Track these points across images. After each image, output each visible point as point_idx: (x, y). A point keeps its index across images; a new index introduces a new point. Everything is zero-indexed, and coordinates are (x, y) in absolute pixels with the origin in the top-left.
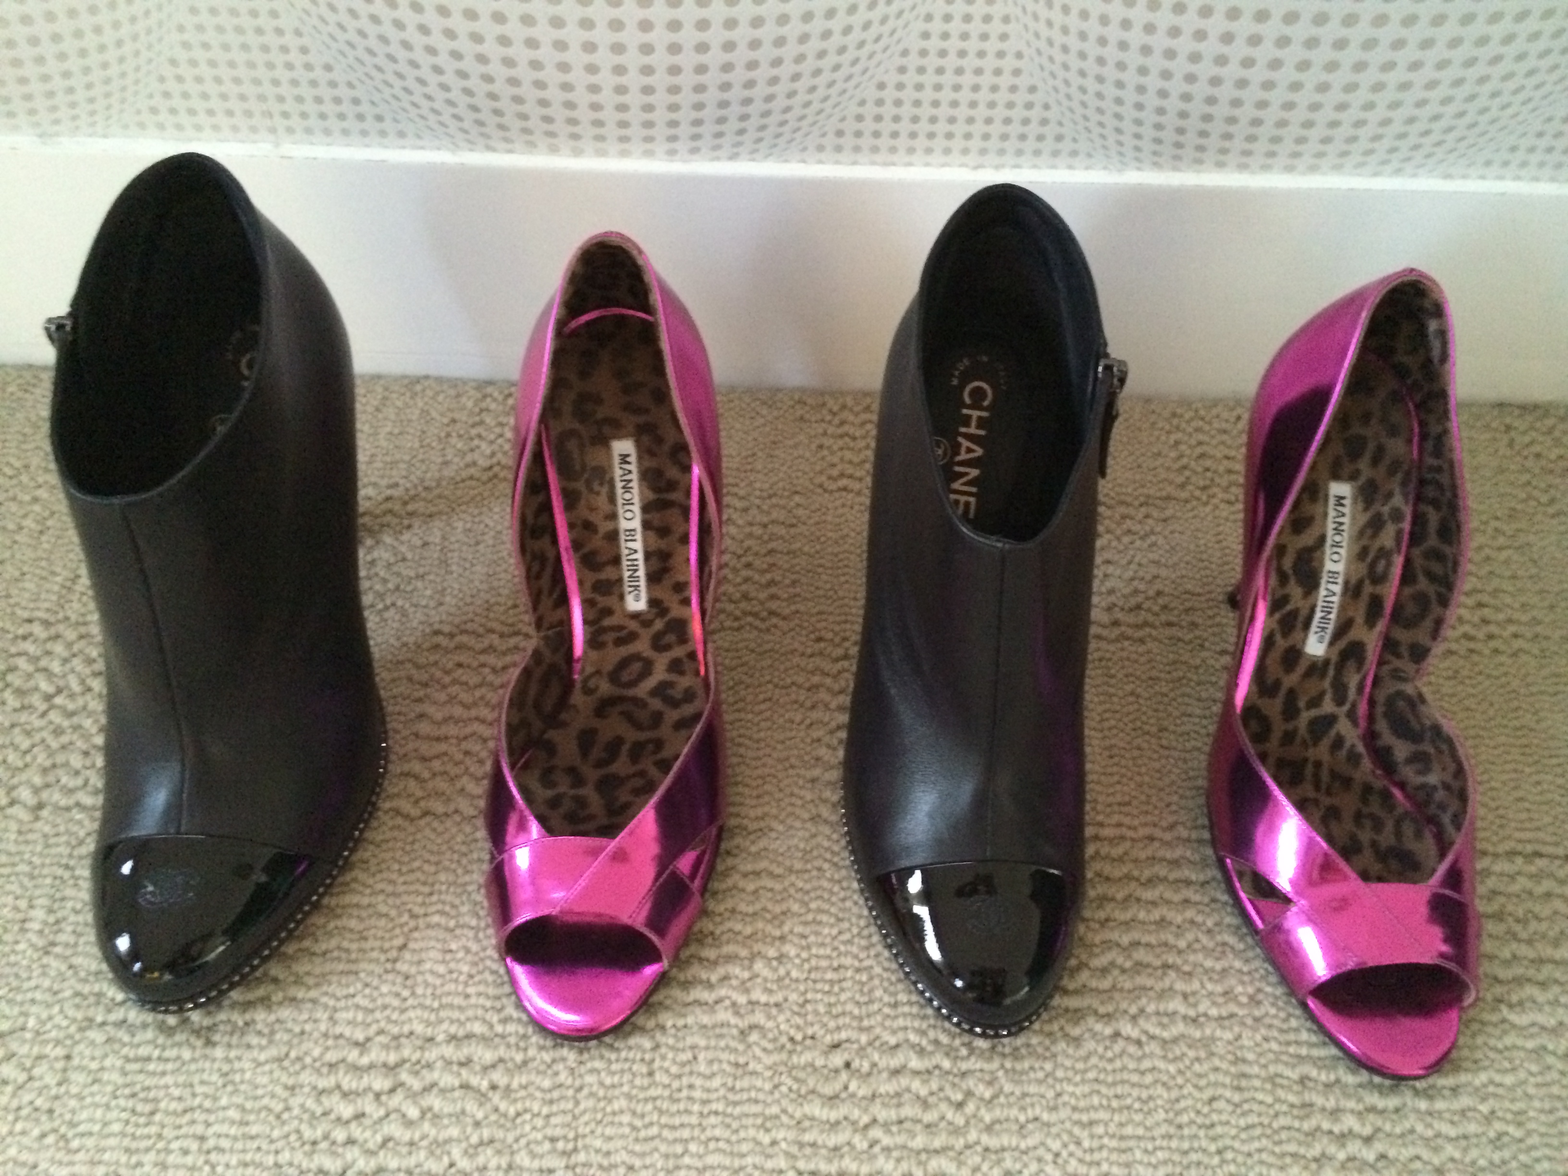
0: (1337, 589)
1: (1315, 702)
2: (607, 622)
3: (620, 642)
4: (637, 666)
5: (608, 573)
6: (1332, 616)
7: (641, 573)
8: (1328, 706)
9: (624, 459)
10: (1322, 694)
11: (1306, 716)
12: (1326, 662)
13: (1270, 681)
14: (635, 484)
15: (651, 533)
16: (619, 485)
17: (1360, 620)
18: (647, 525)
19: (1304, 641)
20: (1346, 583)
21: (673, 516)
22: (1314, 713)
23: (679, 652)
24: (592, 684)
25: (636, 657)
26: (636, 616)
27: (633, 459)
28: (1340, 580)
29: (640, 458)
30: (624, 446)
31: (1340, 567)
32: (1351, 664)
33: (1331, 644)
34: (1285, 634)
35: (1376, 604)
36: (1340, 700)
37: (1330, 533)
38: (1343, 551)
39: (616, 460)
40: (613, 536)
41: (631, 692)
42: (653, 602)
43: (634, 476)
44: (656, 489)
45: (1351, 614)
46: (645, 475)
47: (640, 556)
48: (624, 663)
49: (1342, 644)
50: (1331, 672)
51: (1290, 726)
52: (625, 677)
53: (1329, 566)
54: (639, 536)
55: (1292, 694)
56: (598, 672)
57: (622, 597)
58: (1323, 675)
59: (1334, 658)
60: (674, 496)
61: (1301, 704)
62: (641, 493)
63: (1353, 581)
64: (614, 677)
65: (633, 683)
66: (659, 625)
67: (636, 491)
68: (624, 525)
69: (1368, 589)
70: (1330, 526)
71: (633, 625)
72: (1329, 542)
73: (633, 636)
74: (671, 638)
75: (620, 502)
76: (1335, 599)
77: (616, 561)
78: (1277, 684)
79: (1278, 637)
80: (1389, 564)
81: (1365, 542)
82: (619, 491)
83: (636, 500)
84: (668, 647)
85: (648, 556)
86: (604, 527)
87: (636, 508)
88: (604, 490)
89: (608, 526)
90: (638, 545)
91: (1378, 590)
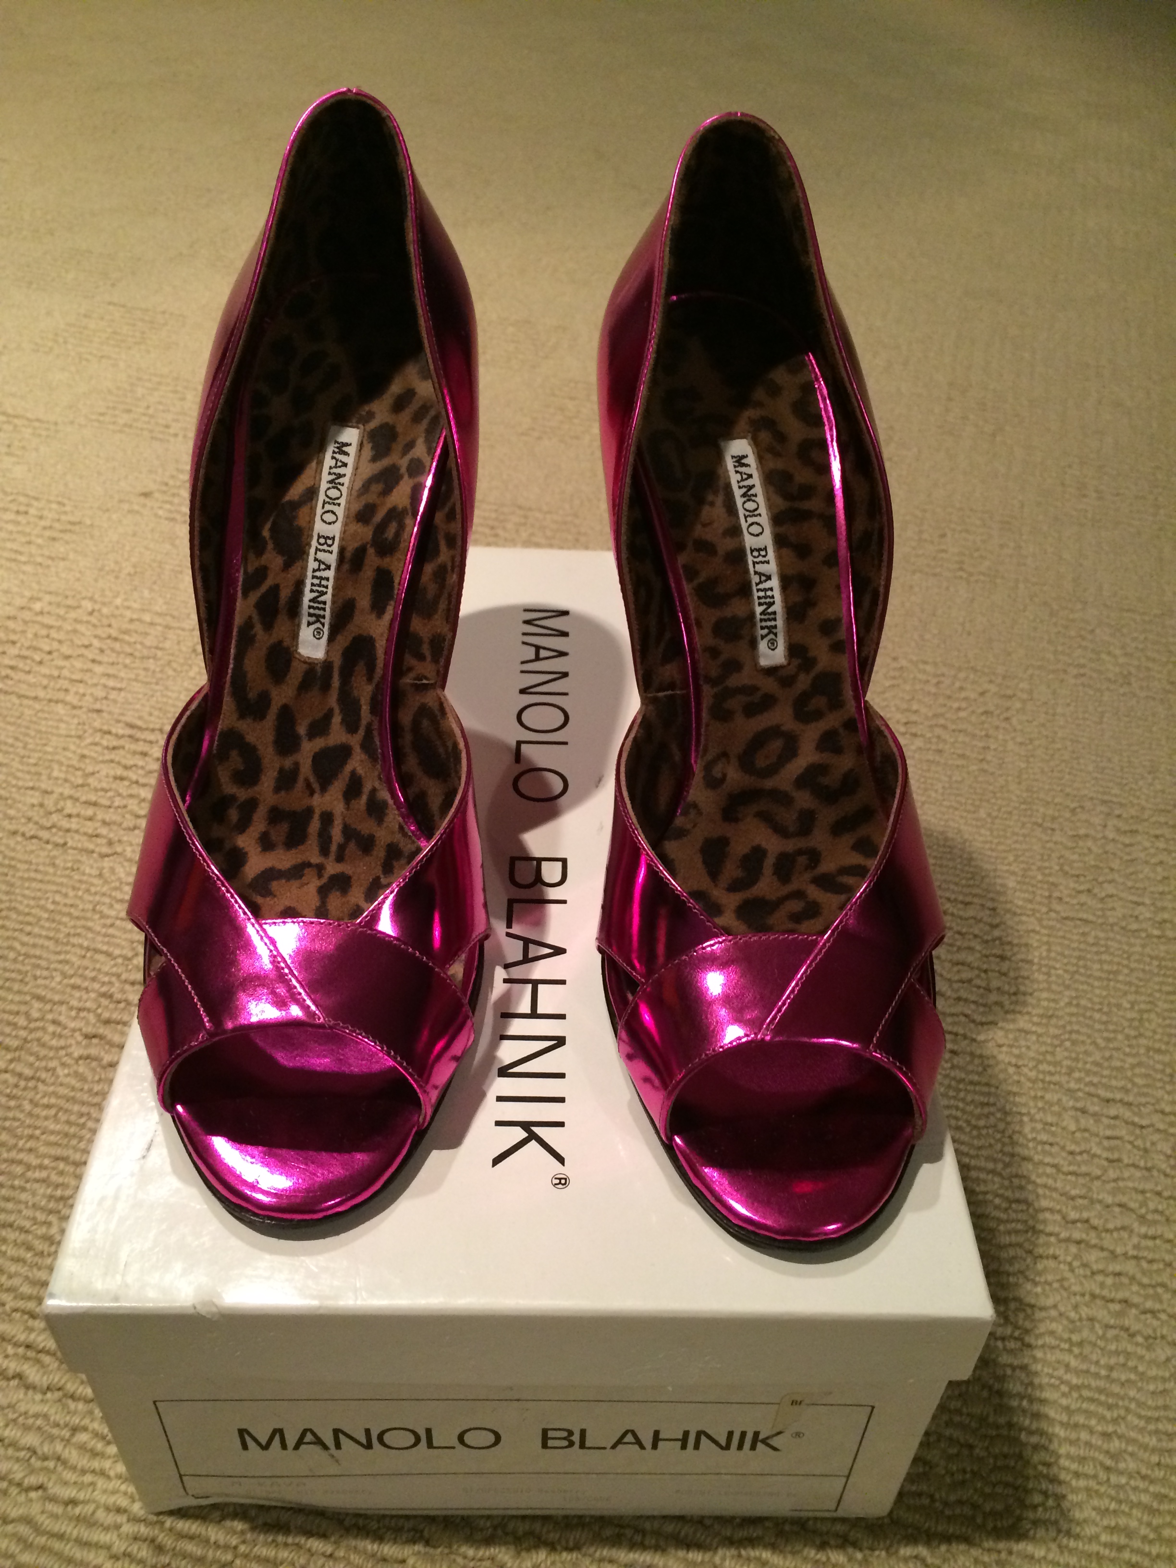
0: (332, 559)
1: (320, 728)
2: (734, 681)
3: (751, 711)
4: (776, 745)
5: (736, 608)
6: (328, 598)
7: (778, 607)
8: (337, 735)
9: (740, 461)
10: (328, 716)
11: (309, 748)
12: (327, 665)
13: (252, 695)
14: (758, 490)
15: (785, 551)
16: (738, 493)
17: (364, 602)
18: (780, 541)
19: (295, 636)
20: (342, 551)
21: (814, 530)
22: (319, 743)
23: (832, 721)
24: (717, 772)
25: (774, 732)
26: (772, 671)
27: (751, 460)
28: (335, 548)
29: (760, 458)
30: (740, 447)
31: (335, 530)
32: (361, 668)
33: (331, 640)
34: (268, 626)
35: (384, 579)
36: (351, 726)
37: (324, 486)
38: (340, 511)
39: (730, 464)
40: (738, 556)
41: (769, 784)
42: (793, 650)
43: (756, 480)
44: (787, 496)
45: (350, 593)
46: (769, 478)
47: (775, 583)
48: (759, 741)
49: (343, 640)
50: (336, 682)
51: (288, 763)
52: (761, 762)
53: (319, 527)
54: (771, 555)
55: (286, 717)
56: (725, 755)
57: (753, 644)
58: (326, 687)
59: (337, 661)
60: (814, 504)
61: (302, 730)
62: (768, 499)
63: (351, 548)
64: (746, 762)
65: (772, 770)
66: (804, 682)
67: (760, 499)
68: (749, 542)
69: (372, 559)
70: (325, 477)
71: (769, 685)
72: (322, 497)
73: (768, 702)
74: (819, 702)
75: (741, 512)
76: (331, 574)
77: (745, 590)
78: (264, 699)
79: (258, 629)
80: (401, 527)
81: (371, 498)
82: (739, 501)
83: (763, 510)
84: (818, 715)
85: (786, 582)
86: (726, 545)
87: (764, 519)
88: (719, 500)
89: (729, 544)
90: (772, 568)
91: (386, 562)
